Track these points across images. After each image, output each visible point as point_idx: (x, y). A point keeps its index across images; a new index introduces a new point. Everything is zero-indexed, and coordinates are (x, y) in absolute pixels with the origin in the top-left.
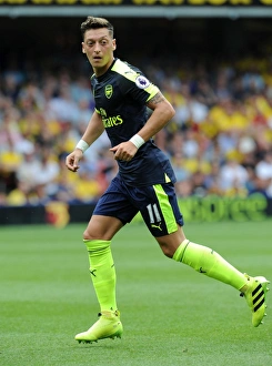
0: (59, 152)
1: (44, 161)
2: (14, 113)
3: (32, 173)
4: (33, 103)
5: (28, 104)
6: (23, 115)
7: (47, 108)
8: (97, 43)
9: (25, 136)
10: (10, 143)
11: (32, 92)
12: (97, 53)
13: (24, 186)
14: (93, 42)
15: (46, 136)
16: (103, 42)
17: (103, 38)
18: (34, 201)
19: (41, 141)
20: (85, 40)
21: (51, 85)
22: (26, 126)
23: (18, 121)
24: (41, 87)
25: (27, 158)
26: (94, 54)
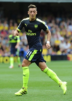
0: (71, 40)
1: (67, 43)
2: (59, 29)
3: (63, 46)
4: (64, 27)
5: (63, 27)
6: (61, 30)
7: (68, 28)
8: (33, 12)
9: (62, 36)
10: (58, 38)
11: (64, 23)
12: (33, 15)
13: (61, 50)
14: (31, 12)
15: (67, 36)
16: (34, 12)
17: (34, 11)
18: (64, 54)
19: (66, 37)
20: (29, 11)
21: (69, 21)
22: (62, 33)
23: (60, 32)
24: (66, 22)
25: (62, 42)
26: (32, 15)
